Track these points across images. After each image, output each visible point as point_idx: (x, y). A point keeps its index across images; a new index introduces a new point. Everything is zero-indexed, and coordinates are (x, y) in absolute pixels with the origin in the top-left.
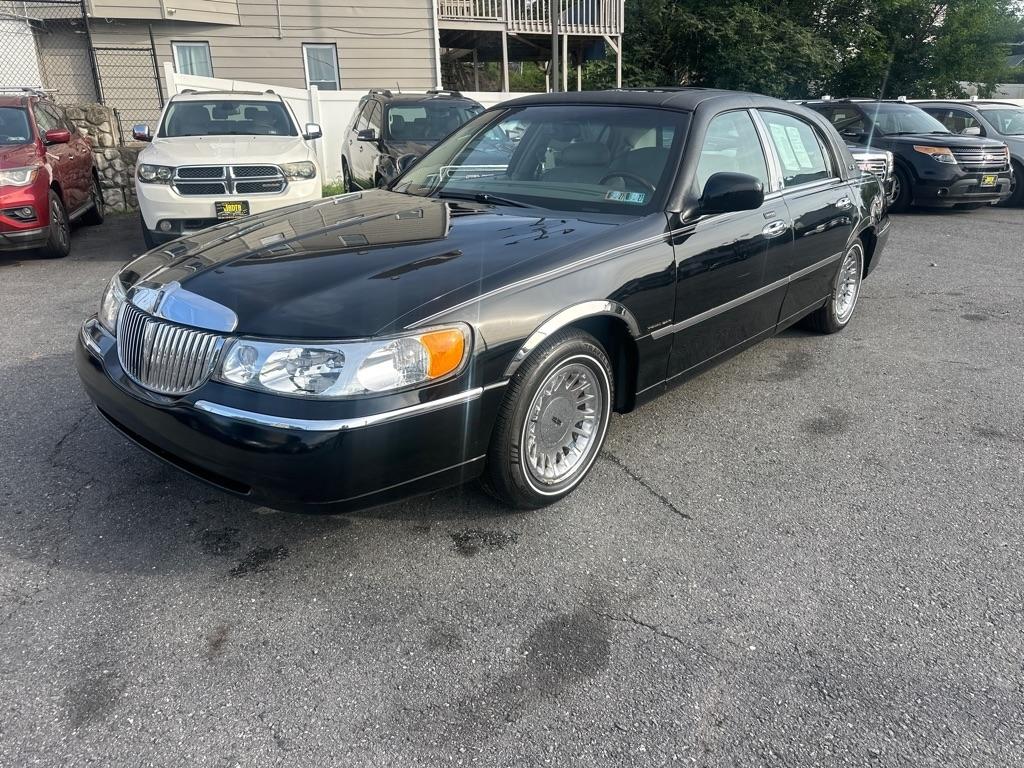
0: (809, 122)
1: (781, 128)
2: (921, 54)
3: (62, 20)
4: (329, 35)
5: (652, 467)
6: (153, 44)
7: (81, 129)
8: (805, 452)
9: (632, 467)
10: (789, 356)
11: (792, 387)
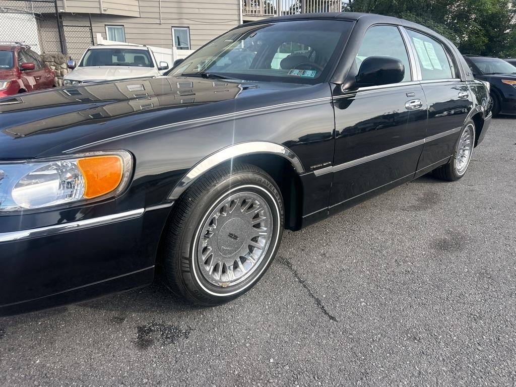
0: (440, 42)
1: (421, 42)
2: (503, 39)
3: (50, 13)
4: (186, 22)
5: (315, 272)
6: (91, 24)
7: (51, 67)
8: (432, 264)
9: (300, 271)
10: (424, 194)
11: (425, 215)
